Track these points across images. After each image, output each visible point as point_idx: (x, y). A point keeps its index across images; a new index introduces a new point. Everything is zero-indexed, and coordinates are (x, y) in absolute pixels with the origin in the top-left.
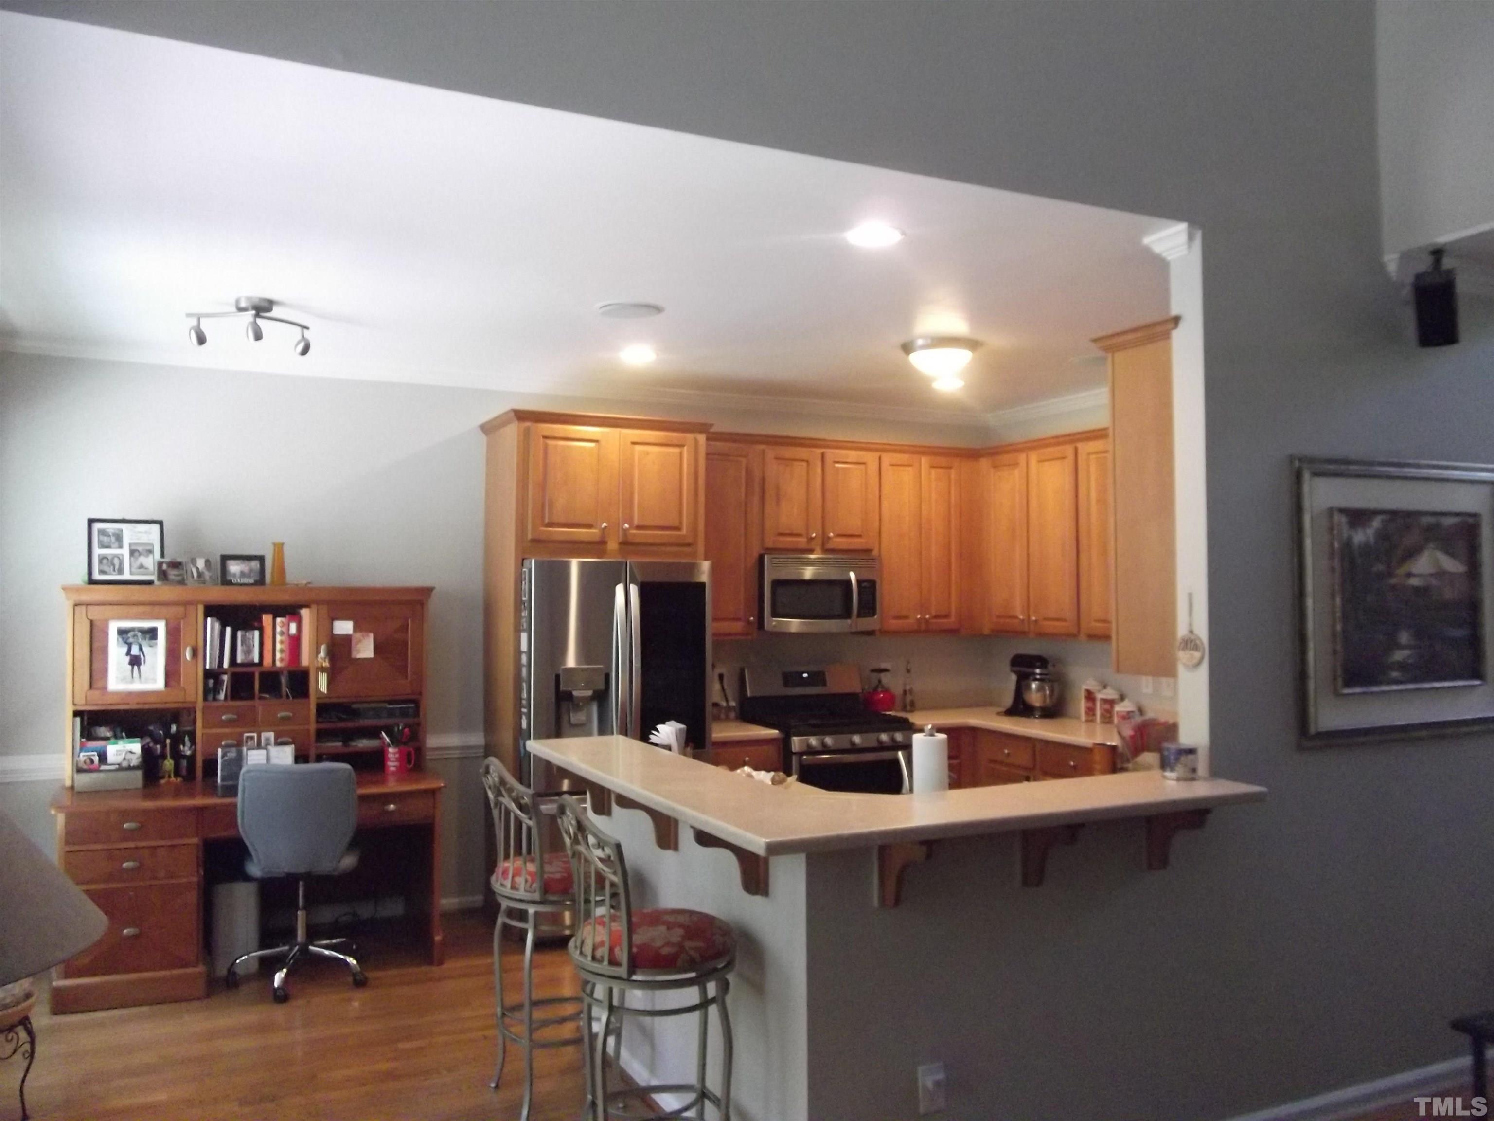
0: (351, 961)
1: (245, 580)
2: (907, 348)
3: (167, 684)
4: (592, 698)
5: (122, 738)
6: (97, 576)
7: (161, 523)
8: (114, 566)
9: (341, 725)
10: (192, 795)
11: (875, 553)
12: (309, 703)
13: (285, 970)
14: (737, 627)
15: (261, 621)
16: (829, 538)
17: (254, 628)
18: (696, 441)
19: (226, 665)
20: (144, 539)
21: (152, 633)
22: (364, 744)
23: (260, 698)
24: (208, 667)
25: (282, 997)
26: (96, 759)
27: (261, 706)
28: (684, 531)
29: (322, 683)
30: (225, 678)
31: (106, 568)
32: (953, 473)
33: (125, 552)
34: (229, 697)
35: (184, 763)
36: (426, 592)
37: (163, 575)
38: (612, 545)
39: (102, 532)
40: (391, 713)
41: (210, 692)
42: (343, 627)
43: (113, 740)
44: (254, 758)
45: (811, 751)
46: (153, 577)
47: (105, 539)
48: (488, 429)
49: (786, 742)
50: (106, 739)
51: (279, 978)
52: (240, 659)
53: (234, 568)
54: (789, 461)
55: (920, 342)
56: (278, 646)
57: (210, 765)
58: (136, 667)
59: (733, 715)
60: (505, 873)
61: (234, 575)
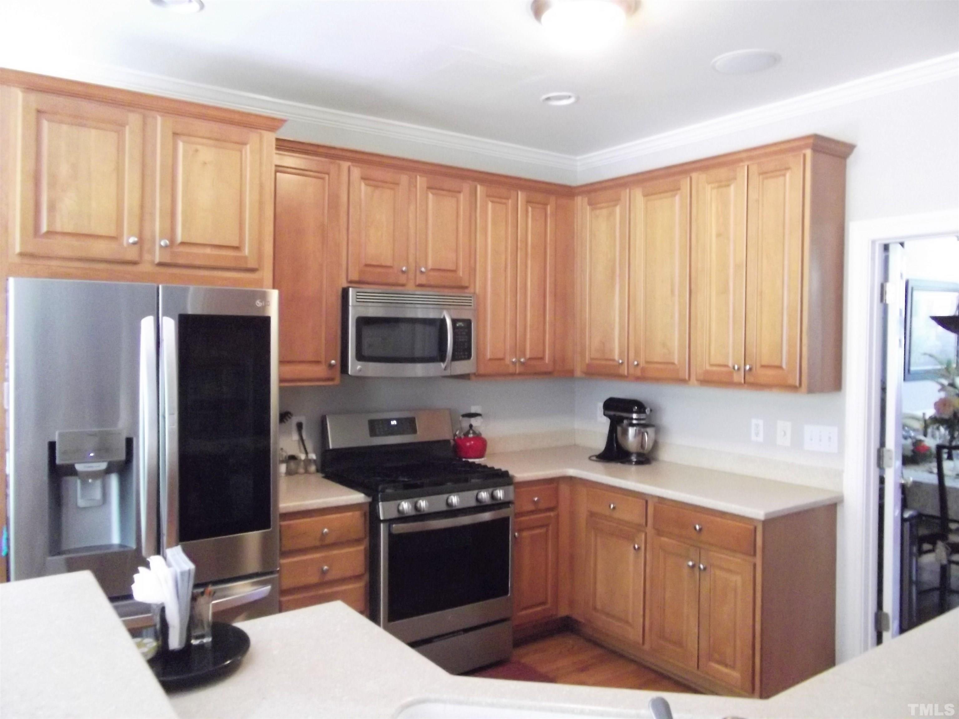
4: (108, 471)
11: (471, 290)
16: (422, 272)
18: (262, 141)
28: (246, 251)
32: (548, 211)
38: (145, 266)
45: (403, 518)
49: (372, 509)
59: (313, 468)
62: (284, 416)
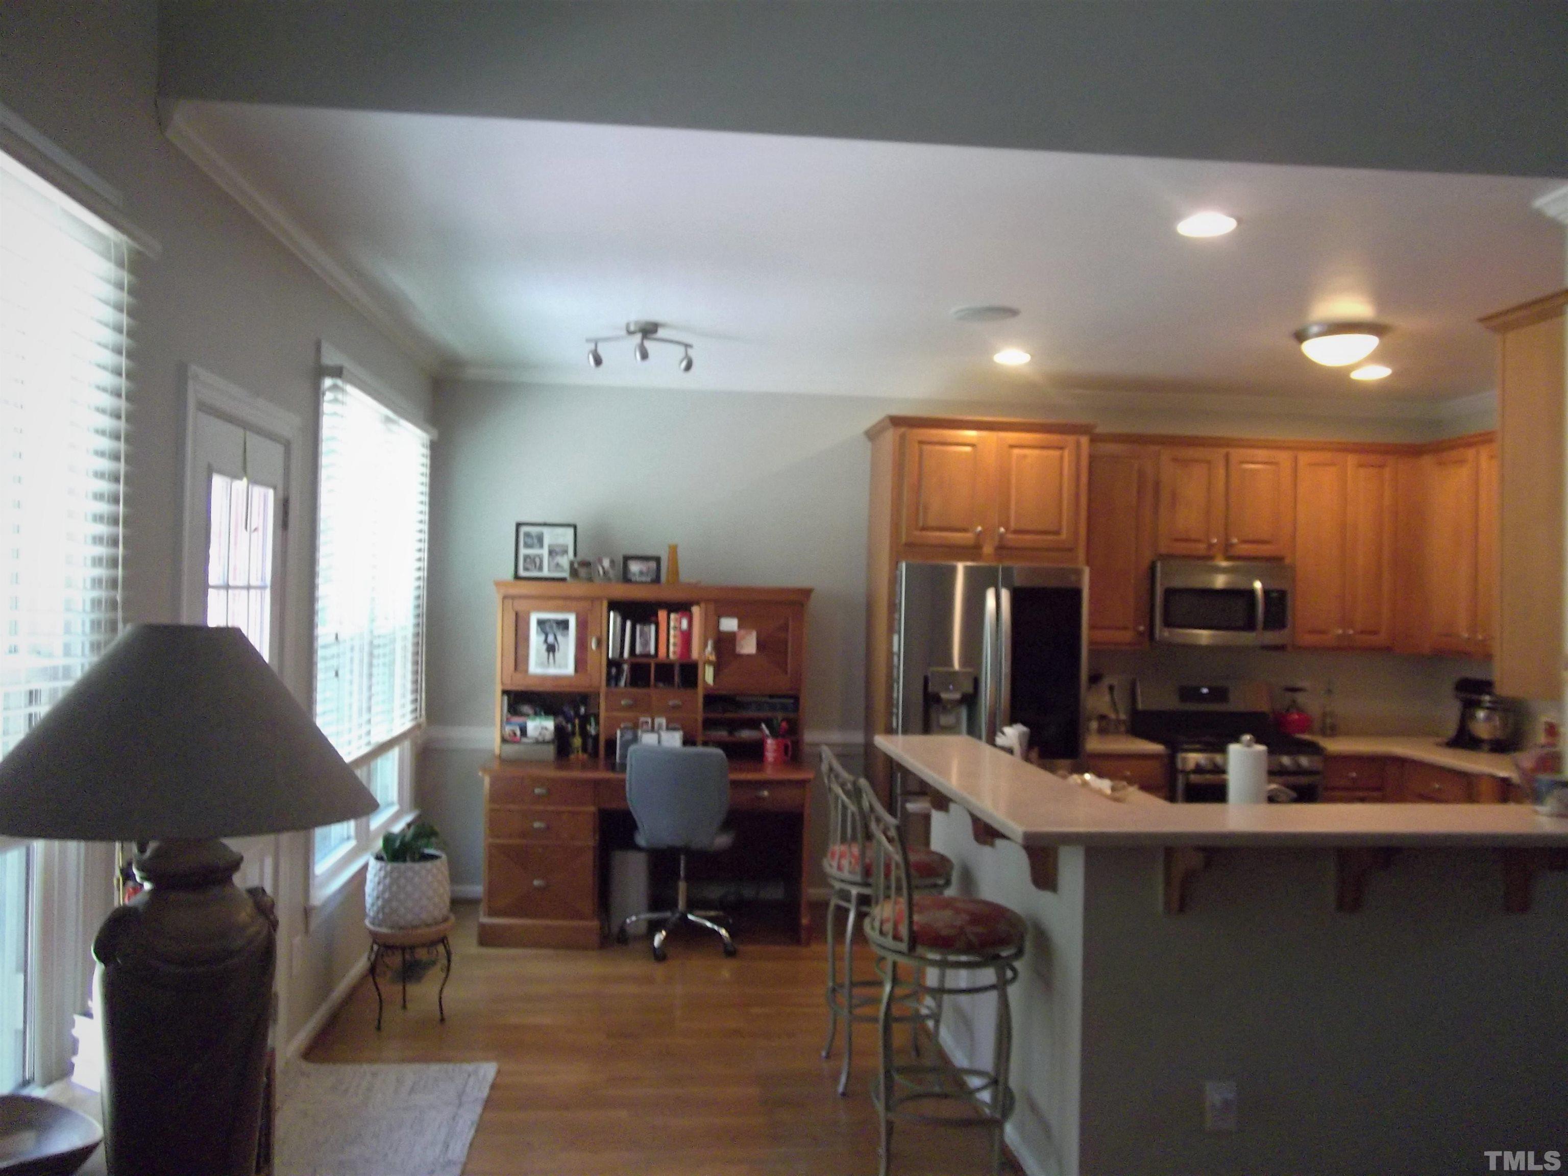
0: (723, 932)
1: (644, 579)
2: (1301, 336)
3: (576, 670)
4: (961, 701)
5: (541, 715)
6: (522, 573)
7: (575, 527)
8: (535, 563)
9: (729, 715)
10: (595, 768)
11: (1287, 561)
12: (696, 693)
13: (664, 933)
14: (1127, 636)
15: (657, 616)
16: (1232, 545)
17: (650, 623)
18: (1078, 444)
19: (626, 654)
20: (561, 541)
21: (564, 625)
22: (746, 734)
23: (655, 686)
24: (610, 656)
25: (660, 956)
26: (518, 733)
27: (656, 693)
28: (1064, 536)
29: (708, 675)
30: (626, 667)
31: (529, 566)
32: (1387, 473)
33: (545, 552)
34: (628, 685)
35: (590, 742)
36: (806, 593)
37: (574, 572)
38: (988, 549)
39: (527, 535)
40: (773, 708)
41: (612, 679)
42: (729, 624)
43: (532, 716)
44: (648, 739)
45: (1200, 769)
46: (566, 574)
47: (529, 541)
48: (872, 435)
49: (1172, 758)
50: (527, 715)
51: (659, 938)
52: (638, 650)
53: (635, 567)
54: (1185, 463)
55: (1315, 329)
56: (672, 640)
57: (611, 744)
58: (551, 655)
59: (1123, 728)
60: (833, 855)
61: (634, 574)
62: (1095, 679)
